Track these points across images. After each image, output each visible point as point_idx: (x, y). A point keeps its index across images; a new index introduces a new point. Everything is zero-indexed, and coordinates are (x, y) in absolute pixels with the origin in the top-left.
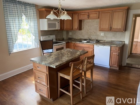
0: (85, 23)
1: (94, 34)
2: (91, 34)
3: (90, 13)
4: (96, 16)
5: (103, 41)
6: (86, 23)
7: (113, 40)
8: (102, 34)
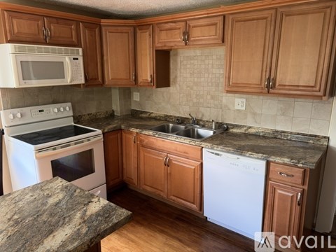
0: (179, 62)
1: (212, 101)
2: (201, 100)
3: (192, 23)
4: (213, 33)
5: (242, 131)
6: (185, 62)
7: (279, 128)
8: (239, 103)
